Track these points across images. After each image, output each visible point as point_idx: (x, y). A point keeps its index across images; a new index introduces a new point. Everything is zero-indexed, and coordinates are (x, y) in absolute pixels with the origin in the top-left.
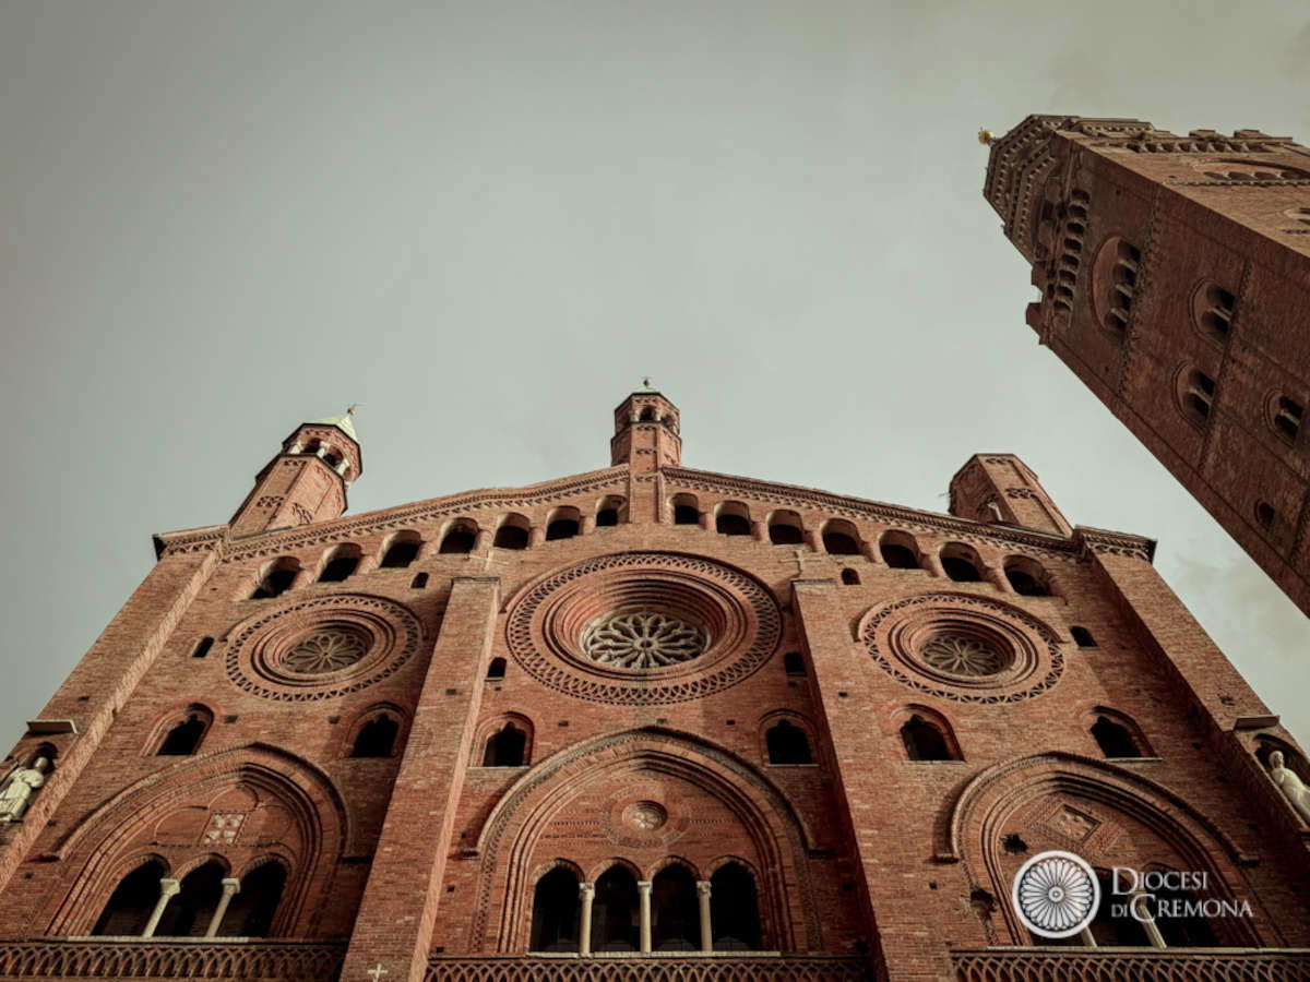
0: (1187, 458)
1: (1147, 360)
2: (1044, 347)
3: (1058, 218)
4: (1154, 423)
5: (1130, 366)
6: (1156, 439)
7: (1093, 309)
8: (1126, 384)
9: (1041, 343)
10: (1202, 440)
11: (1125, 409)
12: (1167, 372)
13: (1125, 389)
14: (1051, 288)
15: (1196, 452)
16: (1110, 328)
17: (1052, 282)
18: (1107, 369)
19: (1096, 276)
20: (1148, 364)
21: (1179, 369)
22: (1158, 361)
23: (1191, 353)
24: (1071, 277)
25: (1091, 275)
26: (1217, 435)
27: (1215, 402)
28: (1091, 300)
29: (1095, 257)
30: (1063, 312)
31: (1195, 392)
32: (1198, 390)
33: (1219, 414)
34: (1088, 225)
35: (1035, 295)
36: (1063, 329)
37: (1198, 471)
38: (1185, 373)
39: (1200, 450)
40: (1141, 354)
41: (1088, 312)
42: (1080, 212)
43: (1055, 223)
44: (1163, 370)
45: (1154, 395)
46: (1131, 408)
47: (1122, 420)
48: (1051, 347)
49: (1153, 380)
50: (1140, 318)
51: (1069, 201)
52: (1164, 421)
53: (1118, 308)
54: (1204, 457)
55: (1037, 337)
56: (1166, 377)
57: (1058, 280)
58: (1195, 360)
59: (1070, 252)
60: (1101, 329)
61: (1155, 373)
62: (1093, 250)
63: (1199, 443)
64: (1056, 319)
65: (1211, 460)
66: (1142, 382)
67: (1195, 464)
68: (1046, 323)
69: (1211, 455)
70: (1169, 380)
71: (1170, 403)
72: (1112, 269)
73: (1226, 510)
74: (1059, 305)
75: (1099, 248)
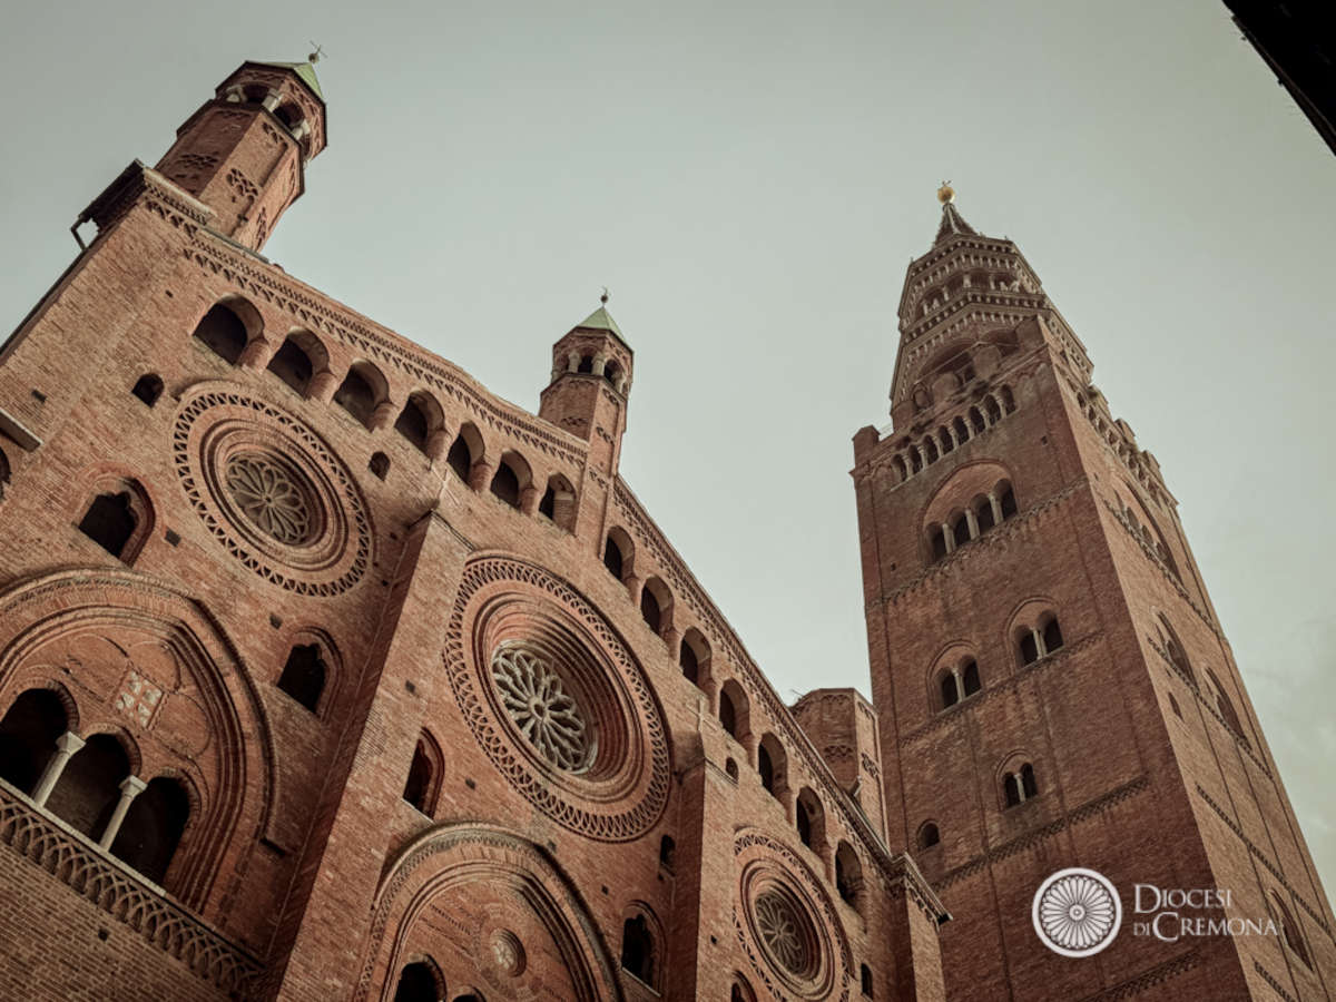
0: (899, 719)
1: (939, 603)
2: (851, 481)
3: (969, 390)
4: (896, 659)
5: (918, 590)
6: (886, 674)
7: (928, 503)
8: (900, 599)
9: (851, 473)
10: (928, 721)
11: (880, 619)
12: (950, 633)
13: (895, 603)
14: (907, 440)
15: (913, 724)
16: (927, 535)
17: (912, 436)
18: (894, 567)
19: (957, 479)
20: (936, 608)
21: (960, 642)
22: (948, 616)
23: (984, 644)
24: (933, 457)
25: (954, 473)
26: (945, 732)
27: (967, 705)
28: (933, 495)
29: (971, 464)
30: (896, 470)
31: (957, 675)
32: (960, 675)
33: (962, 717)
34: (991, 431)
35: (885, 426)
36: (884, 486)
37: (900, 741)
38: (962, 651)
39: (917, 726)
40: (938, 591)
41: (922, 500)
42: (993, 409)
43: (963, 390)
44: (945, 628)
45: (919, 637)
46: (886, 623)
47: (868, 624)
48: (858, 486)
49: (928, 624)
50: (965, 563)
51: (993, 389)
52: (907, 668)
53: (950, 527)
54: (917, 735)
55: (852, 466)
56: (943, 637)
57: (920, 441)
58: (980, 653)
59: (952, 432)
60: (919, 528)
61: (936, 622)
62: (976, 456)
63: (922, 722)
64: (884, 470)
65: (921, 744)
66: (917, 614)
67: (903, 732)
68: (873, 462)
69: (924, 741)
70: (944, 641)
71: (927, 660)
72: (978, 492)
73: (897, 797)
74: (898, 460)
75: (983, 461)
